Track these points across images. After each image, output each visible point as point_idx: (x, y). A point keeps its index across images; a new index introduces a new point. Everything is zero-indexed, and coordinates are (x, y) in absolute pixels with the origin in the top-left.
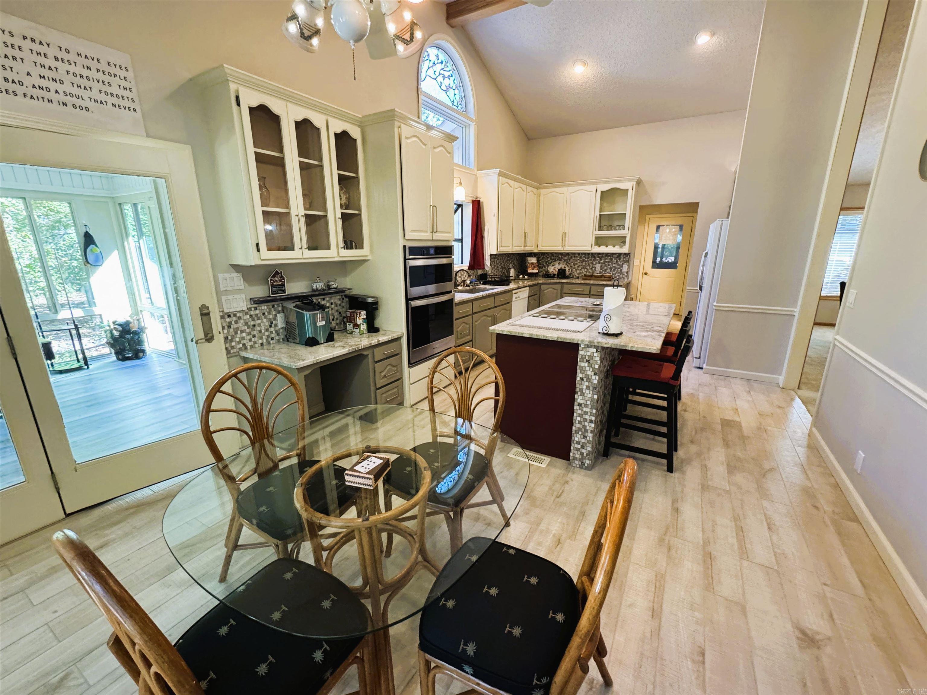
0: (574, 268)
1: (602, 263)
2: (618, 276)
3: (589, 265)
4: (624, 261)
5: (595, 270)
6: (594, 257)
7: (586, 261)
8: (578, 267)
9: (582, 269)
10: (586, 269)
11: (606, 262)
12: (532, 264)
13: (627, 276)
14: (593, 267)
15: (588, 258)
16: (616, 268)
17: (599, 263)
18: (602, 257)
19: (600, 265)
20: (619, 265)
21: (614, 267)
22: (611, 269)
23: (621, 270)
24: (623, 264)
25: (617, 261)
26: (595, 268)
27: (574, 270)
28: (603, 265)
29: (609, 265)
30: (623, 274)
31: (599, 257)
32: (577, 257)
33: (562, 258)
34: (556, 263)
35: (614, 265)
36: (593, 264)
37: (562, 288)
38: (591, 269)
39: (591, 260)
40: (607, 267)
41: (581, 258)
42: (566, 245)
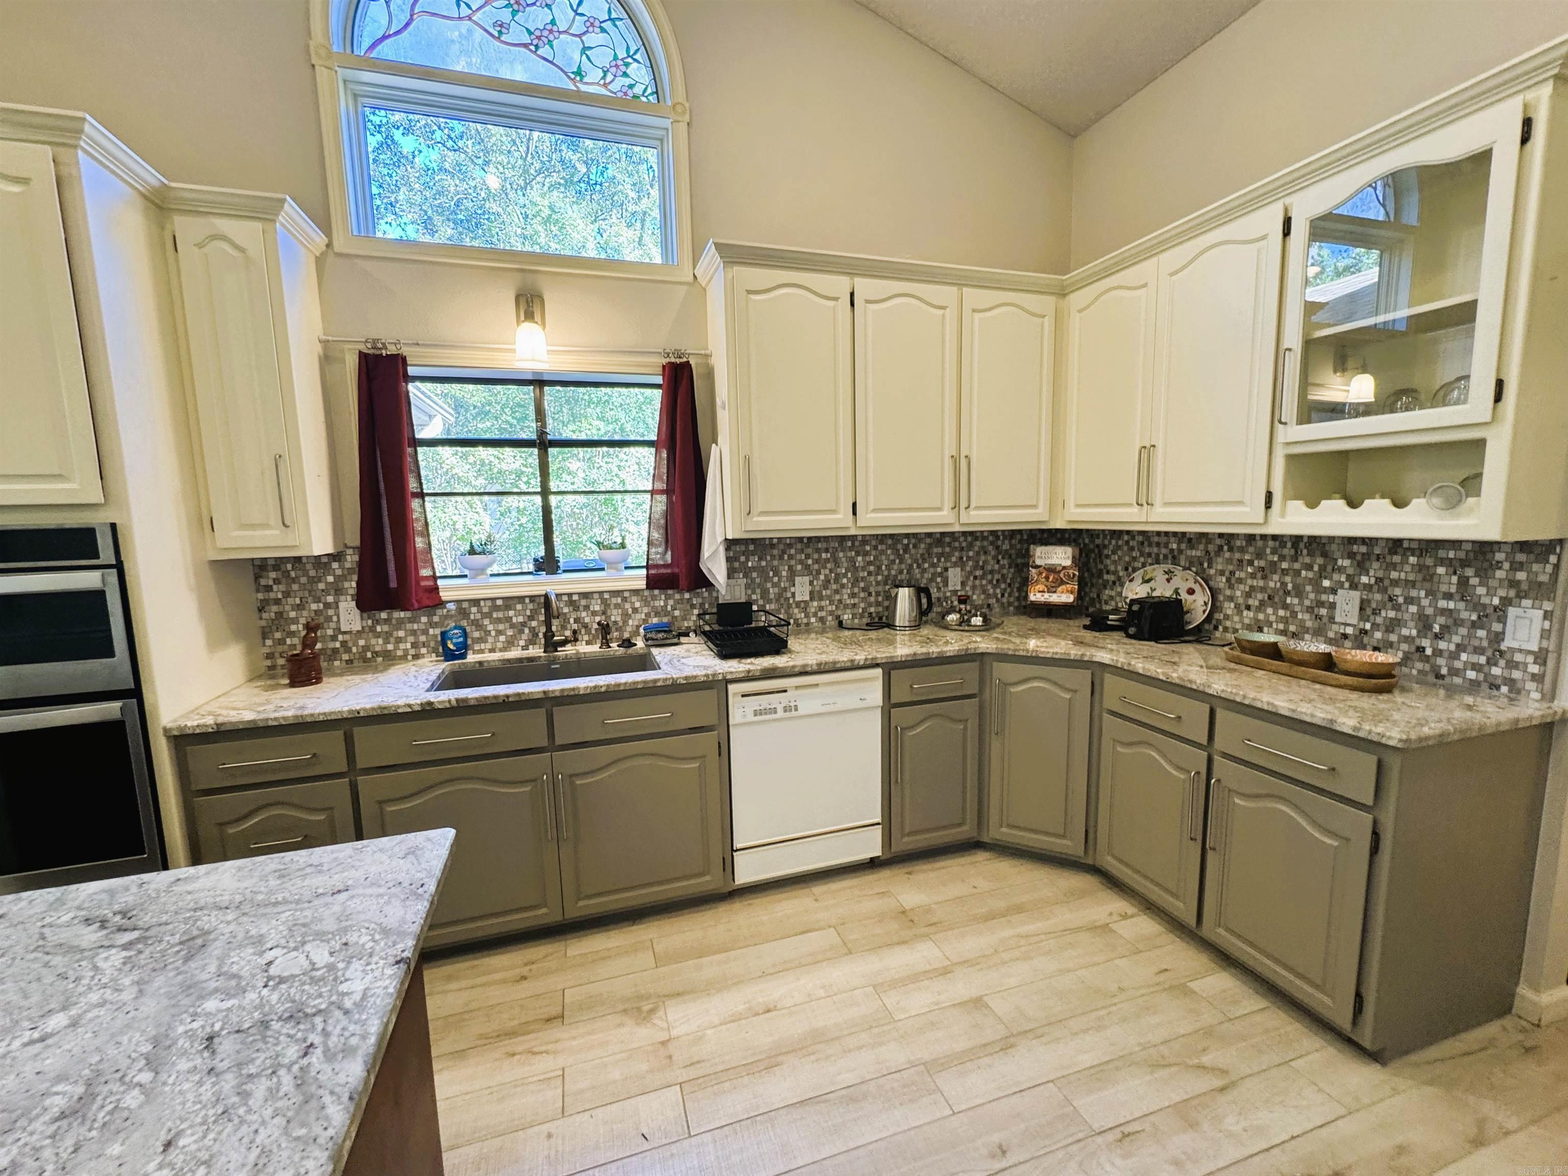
0: (1231, 599)
1: (1368, 587)
2: (1476, 667)
3: (1299, 592)
4: (1513, 584)
5: (1332, 619)
6: (1324, 555)
7: (1284, 572)
8: (1248, 595)
9: (1262, 603)
10: (1285, 607)
11: (1395, 583)
12: (1051, 569)
13: (1538, 678)
14: (1321, 604)
15: (1295, 559)
16: (1459, 623)
17: (1354, 586)
18: (1367, 557)
19: (1356, 595)
20: (1477, 606)
21: (1444, 612)
22: (1424, 624)
23: (1498, 637)
24: (1506, 602)
25: (1463, 582)
26: (1332, 606)
27: (1229, 608)
28: (1378, 597)
29: (1409, 600)
30: (1512, 665)
31: (1351, 556)
32: (1242, 550)
33: (1180, 551)
34: (1158, 572)
35: (1442, 604)
36: (1320, 590)
37: (1094, 688)
38: (1310, 610)
39: (1309, 567)
40: (1397, 608)
41: (1259, 555)
42: (1157, 500)
